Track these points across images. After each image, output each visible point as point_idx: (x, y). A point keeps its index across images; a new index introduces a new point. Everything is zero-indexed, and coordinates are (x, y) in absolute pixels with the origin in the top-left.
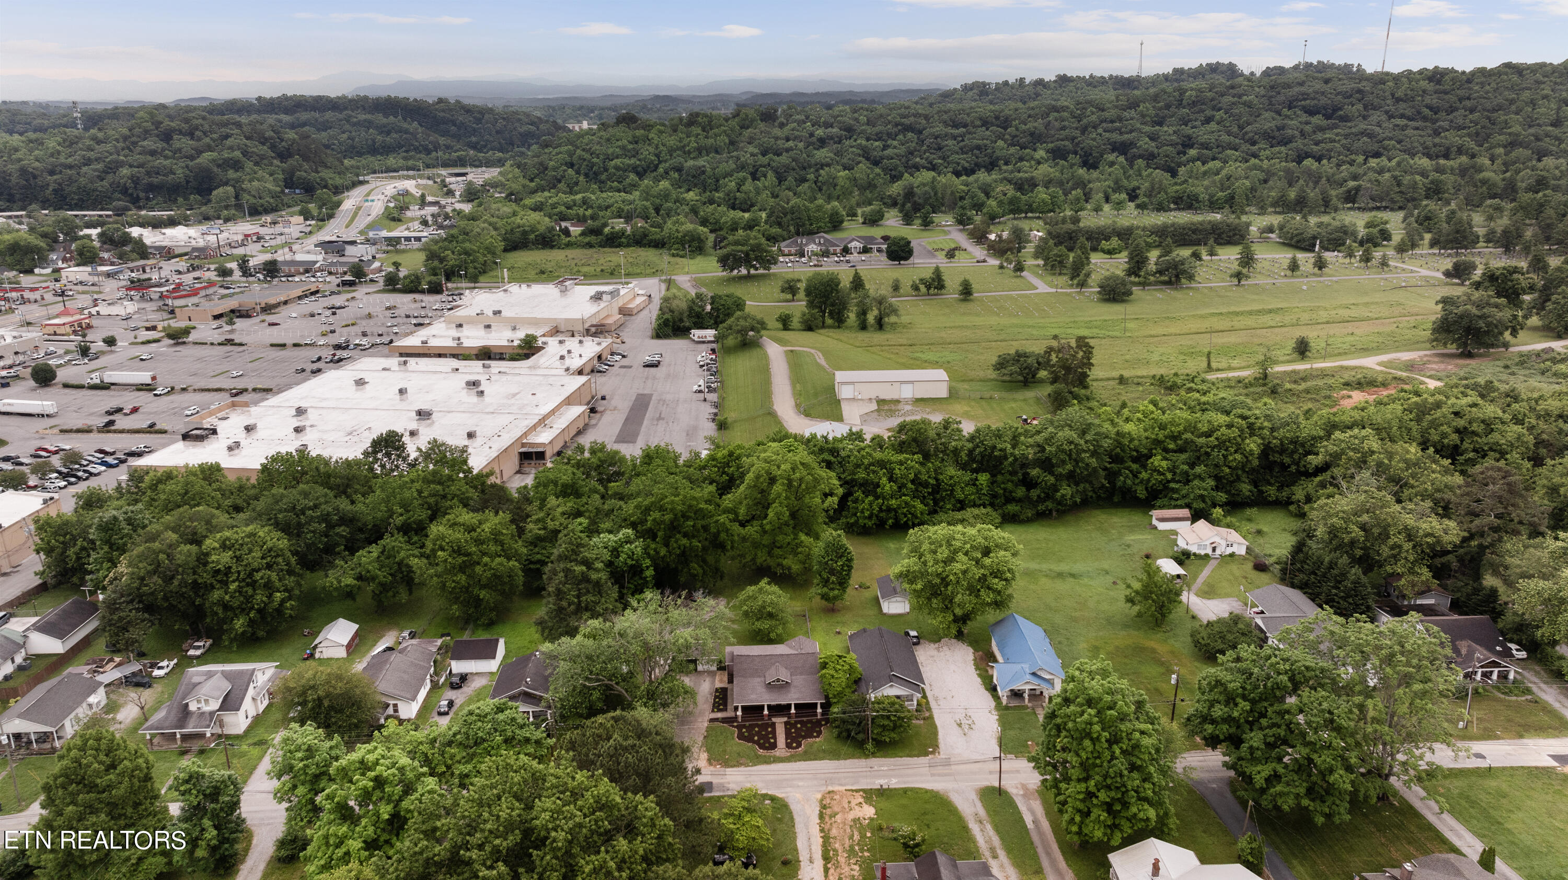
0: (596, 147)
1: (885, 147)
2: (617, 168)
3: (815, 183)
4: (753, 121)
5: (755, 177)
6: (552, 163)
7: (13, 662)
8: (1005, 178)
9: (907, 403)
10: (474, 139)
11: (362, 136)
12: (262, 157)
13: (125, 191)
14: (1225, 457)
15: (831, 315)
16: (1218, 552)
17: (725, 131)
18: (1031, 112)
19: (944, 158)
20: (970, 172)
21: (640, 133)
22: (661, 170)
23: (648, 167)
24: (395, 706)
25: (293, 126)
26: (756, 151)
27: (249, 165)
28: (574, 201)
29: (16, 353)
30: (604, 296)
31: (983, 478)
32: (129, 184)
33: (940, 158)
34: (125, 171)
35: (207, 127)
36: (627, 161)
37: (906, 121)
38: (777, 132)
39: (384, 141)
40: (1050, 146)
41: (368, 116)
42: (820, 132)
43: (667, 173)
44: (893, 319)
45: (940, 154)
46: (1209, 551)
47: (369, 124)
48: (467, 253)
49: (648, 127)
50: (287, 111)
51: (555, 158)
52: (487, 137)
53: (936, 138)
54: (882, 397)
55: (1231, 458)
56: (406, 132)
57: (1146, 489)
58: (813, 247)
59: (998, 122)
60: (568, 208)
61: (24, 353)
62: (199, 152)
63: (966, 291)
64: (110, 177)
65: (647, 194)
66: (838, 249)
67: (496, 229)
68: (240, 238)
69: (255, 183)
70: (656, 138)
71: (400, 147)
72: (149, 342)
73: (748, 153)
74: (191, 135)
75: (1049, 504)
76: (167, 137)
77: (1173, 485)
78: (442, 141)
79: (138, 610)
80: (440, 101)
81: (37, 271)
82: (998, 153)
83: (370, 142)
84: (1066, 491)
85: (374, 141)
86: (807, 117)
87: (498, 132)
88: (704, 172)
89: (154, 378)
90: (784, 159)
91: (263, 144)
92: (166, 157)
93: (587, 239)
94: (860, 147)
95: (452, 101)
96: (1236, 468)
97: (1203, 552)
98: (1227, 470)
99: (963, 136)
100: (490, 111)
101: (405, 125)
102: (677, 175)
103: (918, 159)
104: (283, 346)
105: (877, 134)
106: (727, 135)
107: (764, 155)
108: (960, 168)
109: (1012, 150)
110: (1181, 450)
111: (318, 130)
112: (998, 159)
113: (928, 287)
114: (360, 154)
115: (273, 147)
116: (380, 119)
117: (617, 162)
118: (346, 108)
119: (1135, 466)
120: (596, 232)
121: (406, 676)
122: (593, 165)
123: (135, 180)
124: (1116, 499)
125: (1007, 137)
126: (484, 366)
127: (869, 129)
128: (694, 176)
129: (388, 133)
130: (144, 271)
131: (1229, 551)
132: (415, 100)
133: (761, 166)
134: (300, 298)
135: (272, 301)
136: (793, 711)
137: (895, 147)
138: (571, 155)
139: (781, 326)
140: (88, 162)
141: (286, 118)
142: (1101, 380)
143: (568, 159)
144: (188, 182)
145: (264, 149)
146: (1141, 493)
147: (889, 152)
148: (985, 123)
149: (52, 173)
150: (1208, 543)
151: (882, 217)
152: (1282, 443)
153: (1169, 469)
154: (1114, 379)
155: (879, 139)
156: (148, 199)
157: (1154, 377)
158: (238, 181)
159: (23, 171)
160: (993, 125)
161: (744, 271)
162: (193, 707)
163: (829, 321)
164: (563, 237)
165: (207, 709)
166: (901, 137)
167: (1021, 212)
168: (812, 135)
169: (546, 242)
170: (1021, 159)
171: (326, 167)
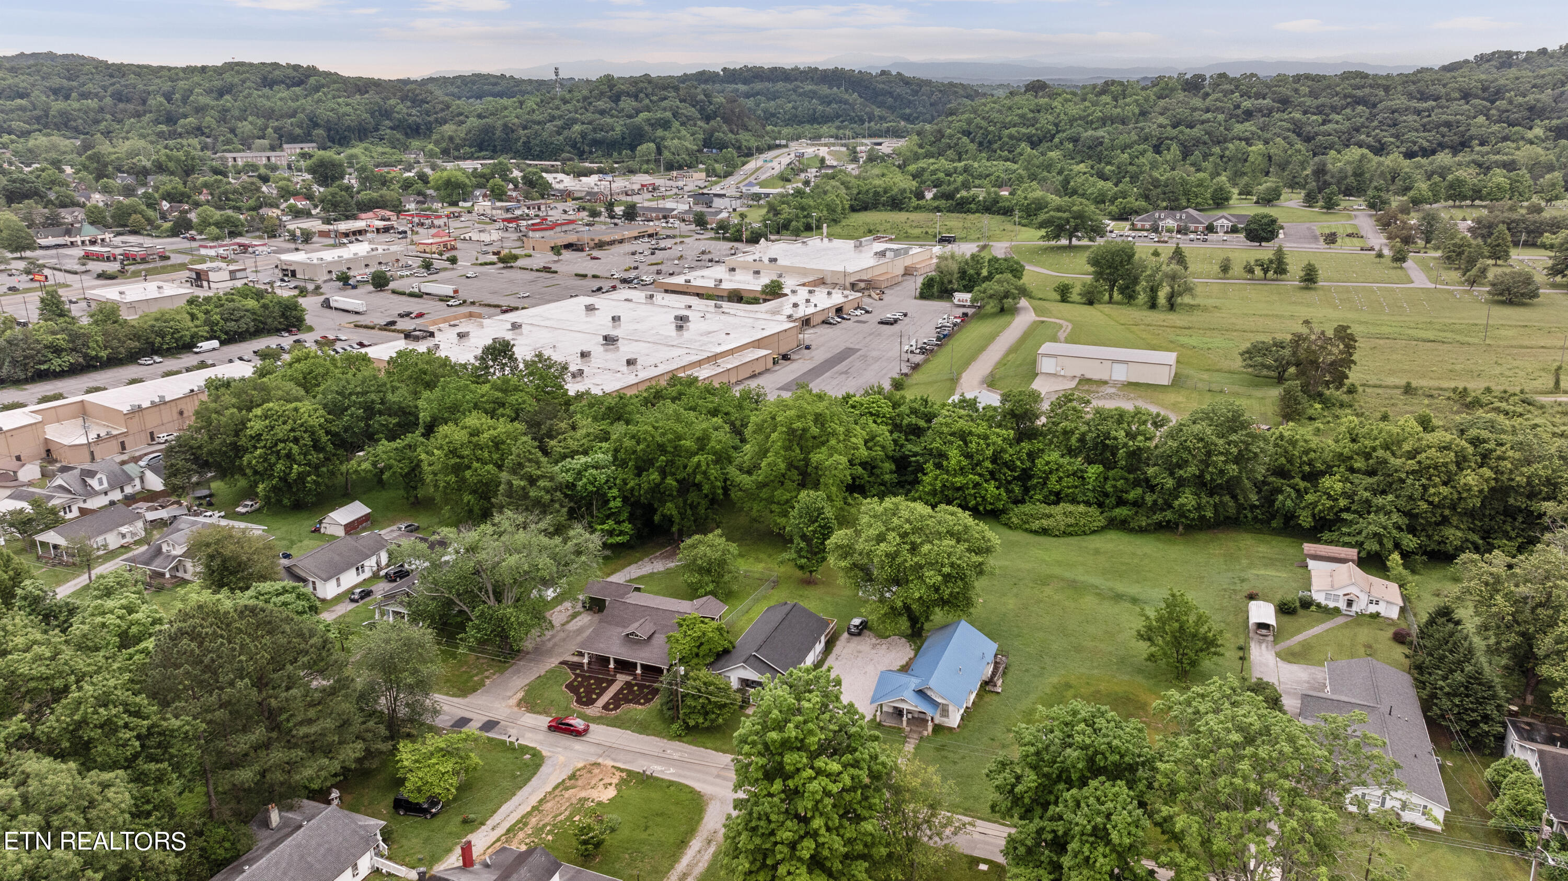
0: (995, 115)
1: (1324, 123)
2: (1011, 137)
3: (1222, 157)
4: (1173, 90)
5: (1157, 149)
6: (949, 131)
7: (122, 491)
8: (1474, 162)
9: (1114, 386)
10: (908, 111)
11: (805, 106)
12: (689, 118)
13: (574, 145)
14: (1425, 488)
15: (1122, 291)
16: (1355, 608)
17: (1136, 101)
18: (1539, 81)
19: (1397, 137)
20: (1427, 153)
21: (1043, 101)
22: (1056, 140)
23: (1045, 137)
24: (314, 583)
25: (747, 96)
26: (1166, 122)
27: (676, 124)
28: (956, 169)
29: (380, 263)
30: (888, 253)
31: (1093, 471)
32: (579, 139)
33: (1392, 136)
34: (577, 127)
35: (650, 90)
36: (1024, 130)
37: (1359, 93)
38: (1197, 102)
39: (823, 111)
40: (1555, 122)
41: (814, 87)
42: (1247, 104)
43: (1061, 143)
44: (1187, 299)
45: (1393, 131)
46: (1342, 605)
47: (813, 95)
48: (803, 209)
49: (1053, 96)
50: (745, 82)
51: (952, 126)
52: (920, 109)
53: (1393, 113)
54: (1088, 376)
55: (1432, 490)
56: (846, 102)
57: (1314, 516)
58: (1171, 223)
59: (1486, 95)
60: (947, 175)
61: (386, 264)
62: (638, 112)
63: (1310, 277)
64: (566, 132)
65: (1029, 162)
66: (1201, 227)
67: (847, 188)
68: (636, 187)
69: (676, 141)
70: (1060, 107)
71: (838, 117)
72: (486, 264)
73: (1155, 124)
74: (636, 97)
75: (1169, 515)
76: (616, 99)
77: (1345, 516)
78: (877, 112)
79: (187, 460)
80: (883, 73)
81: (461, 204)
82: (1473, 131)
83: (811, 112)
84: (1187, 499)
85: (814, 110)
86: (1237, 87)
87: (931, 105)
88: (1101, 144)
89: (456, 292)
90: (1197, 132)
91: (694, 106)
92: (612, 116)
93: (936, 203)
94: (1294, 122)
95: (894, 73)
96: (1439, 506)
97: (1332, 605)
98: (1424, 506)
99: (1430, 110)
100: (928, 83)
101: (846, 96)
102: (1071, 146)
103: (1363, 137)
104: (585, 276)
105: (1317, 107)
106: (1138, 105)
107: (1174, 127)
108: (1416, 148)
109: (1495, 128)
110: (1371, 473)
111: (768, 99)
112: (1472, 138)
113: (1266, 271)
114: (800, 123)
115: (702, 110)
116: (825, 90)
117: (1013, 130)
118: (796, 80)
119: (1302, 485)
120: (949, 196)
121: (337, 558)
122: (989, 133)
123: (583, 135)
124: (1274, 524)
125: (1493, 112)
126: (716, 306)
127: (1309, 101)
128: (1090, 148)
129: (829, 103)
130: (539, 209)
131: (1373, 609)
132: (860, 72)
133: (1167, 138)
134: (636, 238)
135: (607, 238)
136: (639, 671)
137: (1337, 123)
138: (969, 122)
139: (1059, 297)
140: (552, 118)
141: (742, 88)
142: (1387, 387)
143: (965, 127)
144: (623, 138)
145: (692, 111)
146: (1305, 519)
147: (1329, 127)
148: (1466, 96)
149: (525, 128)
150: (1341, 593)
151: (1278, 197)
152: (1529, 483)
153: (1344, 494)
154: (1396, 387)
155: (1320, 113)
156: (591, 152)
157: (1455, 390)
158: (663, 139)
159: (505, 126)
160: (1476, 96)
161: (1064, 242)
162: (165, 548)
163: (1117, 296)
164: (914, 199)
165: (174, 553)
166: (1348, 111)
167: (1464, 198)
168: (1237, 107)
169: (896, 204)
170: (1505, 139)
171: (747, 130)
